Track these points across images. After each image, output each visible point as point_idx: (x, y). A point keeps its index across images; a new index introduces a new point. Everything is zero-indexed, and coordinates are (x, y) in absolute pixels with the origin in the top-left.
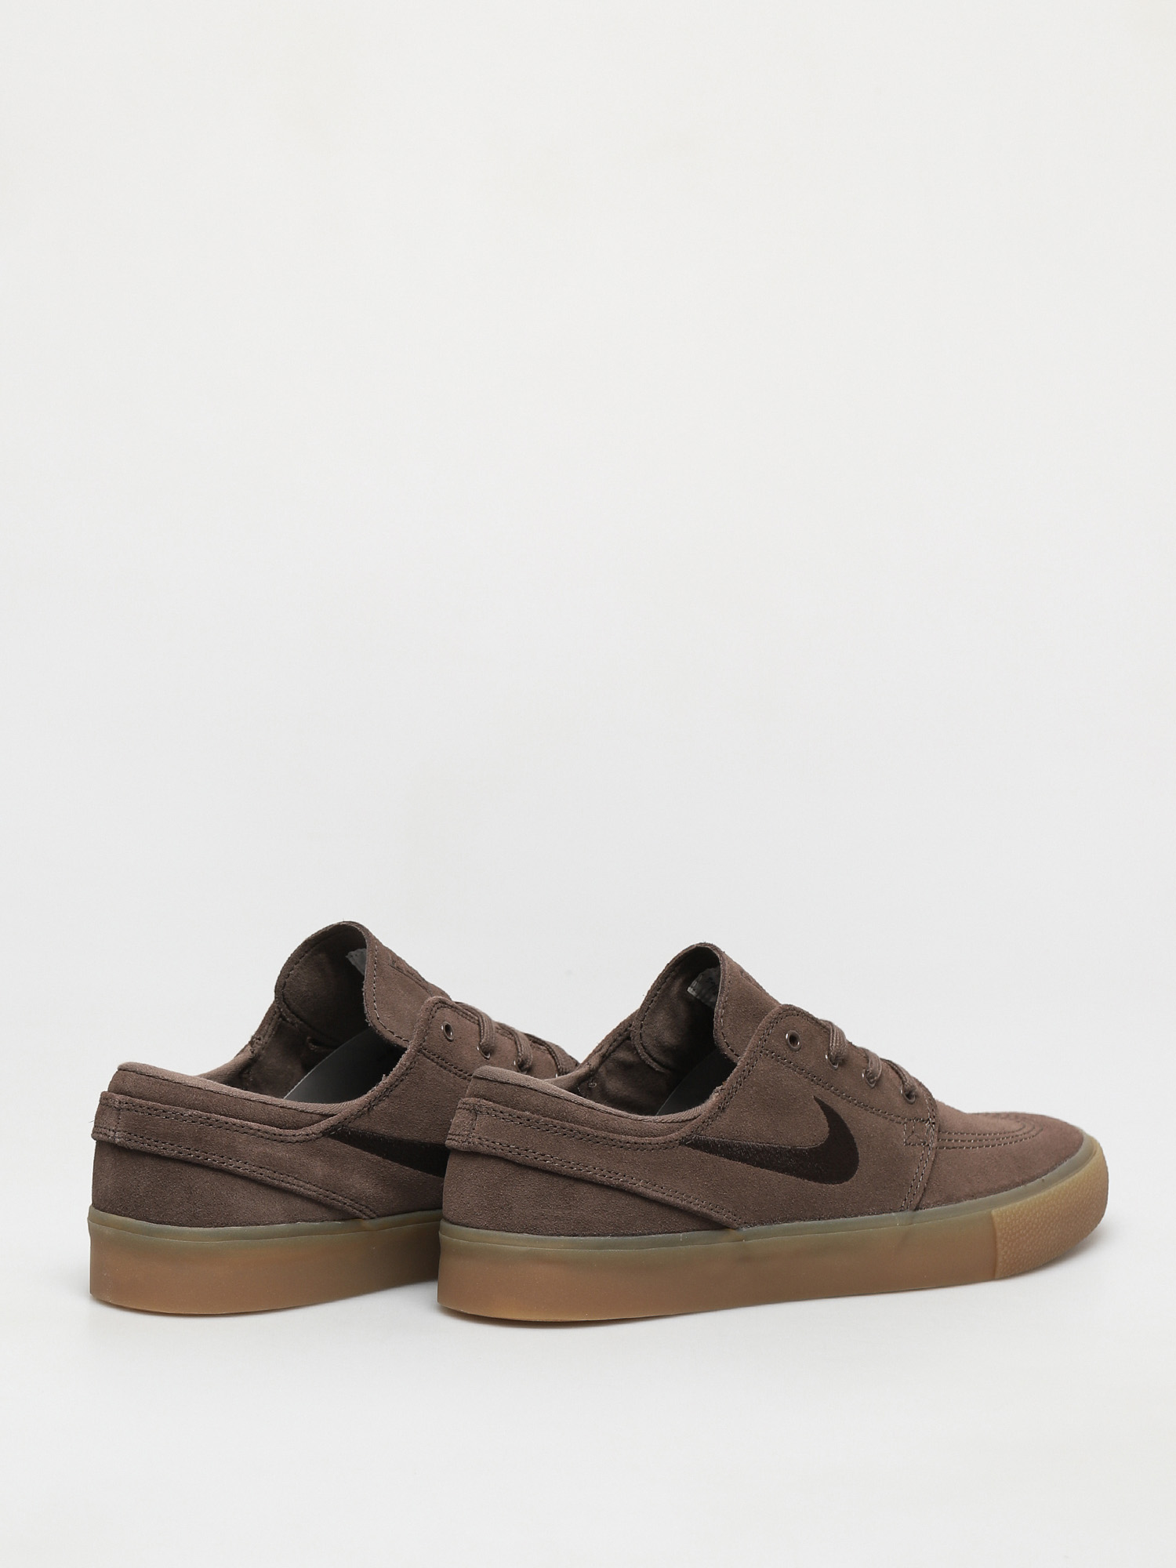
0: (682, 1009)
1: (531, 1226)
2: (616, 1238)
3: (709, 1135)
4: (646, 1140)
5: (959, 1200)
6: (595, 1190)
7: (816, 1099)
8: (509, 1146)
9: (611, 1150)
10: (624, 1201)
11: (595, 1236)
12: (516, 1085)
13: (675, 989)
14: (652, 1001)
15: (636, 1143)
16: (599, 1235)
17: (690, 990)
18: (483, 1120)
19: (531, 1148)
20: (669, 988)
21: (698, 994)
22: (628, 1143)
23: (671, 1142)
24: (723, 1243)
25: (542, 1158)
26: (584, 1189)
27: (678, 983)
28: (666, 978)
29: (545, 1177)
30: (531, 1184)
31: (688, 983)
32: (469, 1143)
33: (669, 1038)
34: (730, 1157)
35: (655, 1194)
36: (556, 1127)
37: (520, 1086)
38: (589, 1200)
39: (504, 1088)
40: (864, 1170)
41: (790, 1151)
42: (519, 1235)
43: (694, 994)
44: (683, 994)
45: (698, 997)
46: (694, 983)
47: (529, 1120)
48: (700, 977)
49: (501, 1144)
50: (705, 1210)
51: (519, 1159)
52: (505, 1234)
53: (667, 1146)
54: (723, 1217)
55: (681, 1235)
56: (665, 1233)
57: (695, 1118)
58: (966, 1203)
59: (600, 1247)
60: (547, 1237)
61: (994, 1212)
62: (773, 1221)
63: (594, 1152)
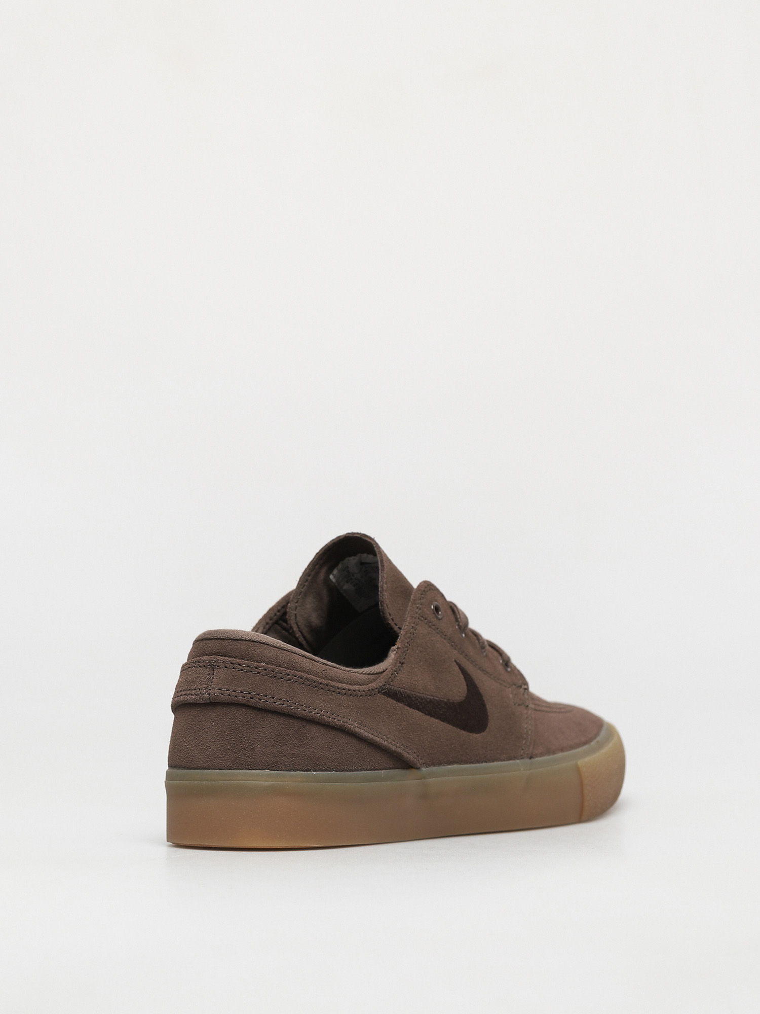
0: (325, 593)
1: (272, 764)
2: (339, 773)
3: (395, 686)
4: (356, 687)
5: (554, 753)
6: (322, 730)
7: (455, 661)
8: (250, 694)
9: (332, 695)
10: (344, 740)
11: (323, 771)
12: (250, 641)
13: (322, 575)
14: (304, 585)
15: (349, 690)
16: (326, 770)
17: (331, 577)
18: (221, 674)
19: (270, 694)
20: (317, 573)
21: (337, 581)
22: (344, 689)
23: (373, 690)
24: (409, 781)
25: (280, 702)
26: (314, 730)
27: (324, 571)
28: (316, 565)
29: (282, 720)
30: (271, 725)
31: (330, 571)
32: (209, 694)
33: (315, 620)
34: (410, 706)
35: (366, 734)
36: (288, 675)
37: (253, 641)
38: (318, 738)
39: (238, 644)
40: (493, 723)
41: (446, 704)
42: (262, 771)
43: (334, 580)
44: (327, 580)
45: (336, 584)
46: (335, 572)
47: (265, 670)
48: (340, 566)
49: (242, 692)
50: (399, 750)
51: (261, 703)
52: (248, 771)
53: (370, 693)
54: (409, 756)
55: (383, 772)
56: (372, 770)
57: (384, 671)
58: (560, 755)
59: (328, 780)
60: (286, 772)
61: (580, 763)
62: (440, 764)
63: (320, 697)
